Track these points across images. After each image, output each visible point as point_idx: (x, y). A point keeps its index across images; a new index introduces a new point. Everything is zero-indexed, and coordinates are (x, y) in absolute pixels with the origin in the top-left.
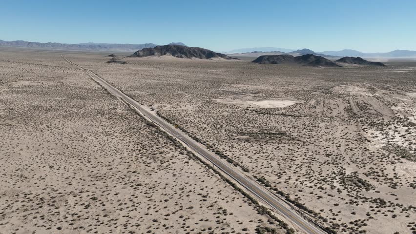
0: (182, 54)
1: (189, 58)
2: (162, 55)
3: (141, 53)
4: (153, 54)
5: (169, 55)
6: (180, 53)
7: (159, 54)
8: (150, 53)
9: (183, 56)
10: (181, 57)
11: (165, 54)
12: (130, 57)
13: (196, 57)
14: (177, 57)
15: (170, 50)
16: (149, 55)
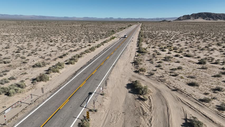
0: (210, 18)
1: (215, 20)
2: (195, 19)
3: (182, 18)
4: (190, 19)
5: (200, 19)
6: (209, 17)
7: (194, 18)
8: (188, 18)
9: (211, 19)
10: (209, 20)
11: (198, 18)
12: (175, 20)
13: (221, 19)
14: (206, 20)
15: (201, 15)
16: (187, 19)
